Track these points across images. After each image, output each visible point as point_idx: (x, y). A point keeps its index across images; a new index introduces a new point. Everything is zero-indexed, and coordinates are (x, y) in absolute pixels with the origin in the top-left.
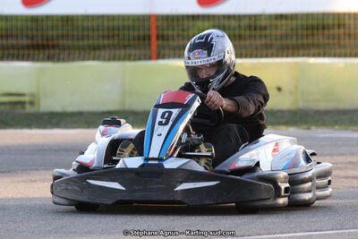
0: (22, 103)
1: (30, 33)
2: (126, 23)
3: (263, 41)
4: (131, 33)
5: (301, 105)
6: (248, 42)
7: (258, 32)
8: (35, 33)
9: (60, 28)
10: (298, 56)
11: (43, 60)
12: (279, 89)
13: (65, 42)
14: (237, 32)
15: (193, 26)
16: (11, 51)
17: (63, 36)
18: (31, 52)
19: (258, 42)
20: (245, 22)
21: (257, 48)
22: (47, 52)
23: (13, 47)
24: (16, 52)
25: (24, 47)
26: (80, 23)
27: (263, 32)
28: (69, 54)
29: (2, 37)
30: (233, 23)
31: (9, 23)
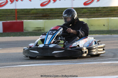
0: (41, 30)
1: (42, 13)
3: (100, 14)
5: (110, 29)
6: (96, 14)
7: (98, 12)
9: (50, 11)
10: (109, 17)
11: (46, 19)
12: (104, 25)
13: (51, 15)
14: (93, 12)
15: (83, 10)
16: (38, 17)
17: (50, 13)
18: (43, 17)
19: (99, 14)
20: (95, 9)
21: (98, 16)
22: (47, 17)
23: (38, 16)
25: (41, 16)
26: (55, 10)
27: (100, 12)
28: (52, 18)
29: (36, 14)
30: (92, 9)
31: (37, 11)
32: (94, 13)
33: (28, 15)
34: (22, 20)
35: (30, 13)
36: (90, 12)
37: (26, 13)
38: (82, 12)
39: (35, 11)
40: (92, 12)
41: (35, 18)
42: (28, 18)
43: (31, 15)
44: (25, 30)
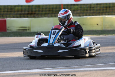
0: (26, 30)
1: (28, 10)
2: (55, 7)
4: (56, 10)
5: (104, 29)
6: (88, 12)
7: (91, 9)
8: (29, 10)
9: (36, 8)
10: (103, 15)
11: (32, 17)
12: (97, 24)
13: (38, 12)
15: (73, 7)
16: (23, 15)
18: (28, 15)
19: (91, 11)
20: (88, 6)
21: (91, 13)
22: (33, 15)
23: (23, 14)
24: (24, 15)
25: (26, 14)
26: (42, 7)
27: (93, 9)
28: (39, 16)
29: (20, 11)
30: (84, 6)
31: (22, 7)
32: (86, 10)
33: (12, 12)
34: (5, 18)
35: (14, 10)
36: (81, 9)
37: (10, 10)
38: (73, 9)
39: (19, 8)
40: (84, 9)
41: (20, 15)
42: (12, 15)
43: (15, 13)
44: (8, 30)
